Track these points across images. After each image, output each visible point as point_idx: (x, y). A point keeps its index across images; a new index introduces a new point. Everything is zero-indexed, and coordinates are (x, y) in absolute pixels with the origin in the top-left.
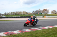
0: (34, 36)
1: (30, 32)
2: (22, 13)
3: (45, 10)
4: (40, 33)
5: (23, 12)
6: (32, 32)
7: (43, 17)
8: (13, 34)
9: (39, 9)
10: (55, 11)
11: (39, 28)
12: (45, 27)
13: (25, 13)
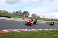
0: (11, 37)
1: (8, 33)
2: (2, 12)
3: (26, 12)
4: (18, 35)
5: (3, 11)
6: (10, 33)
7: (23, 19)
9: (20, 11)
12: (24, 30)
13: (5, 12)
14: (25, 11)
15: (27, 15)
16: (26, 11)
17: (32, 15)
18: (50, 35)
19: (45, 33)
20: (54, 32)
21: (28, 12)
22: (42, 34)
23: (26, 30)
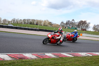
1: (53, 59)
2: (43, 24)
3: (83, 23)
5: (45, 21)
6: (57, 59)
8: (25, 58)
9: (73, 20)
11: (69, 54)
12: (80, 53)
13: (47, 24)
14: (82, 21)
15: (84, 28)
16: (84, 21)
17: (94, 28)
21: (87, 22)
23: (83, 54)
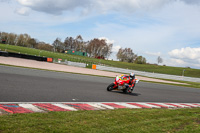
1: (36, 115)
3: (98, 44)
4: (72, 121)
5: (22, 36)
6: (44, 116)
7: (87, 67)
9: (79, 37)
10: (129, 51)
11: (69, 105)
12: (91, 104)
13: (25, 42)
14: (96, 40)
16: (100, 39)
18: (182, 126)
19: (164, 116)
20: (196, 116)
21: (108, 42)
22: (154, 123)
23: (97, 105)
